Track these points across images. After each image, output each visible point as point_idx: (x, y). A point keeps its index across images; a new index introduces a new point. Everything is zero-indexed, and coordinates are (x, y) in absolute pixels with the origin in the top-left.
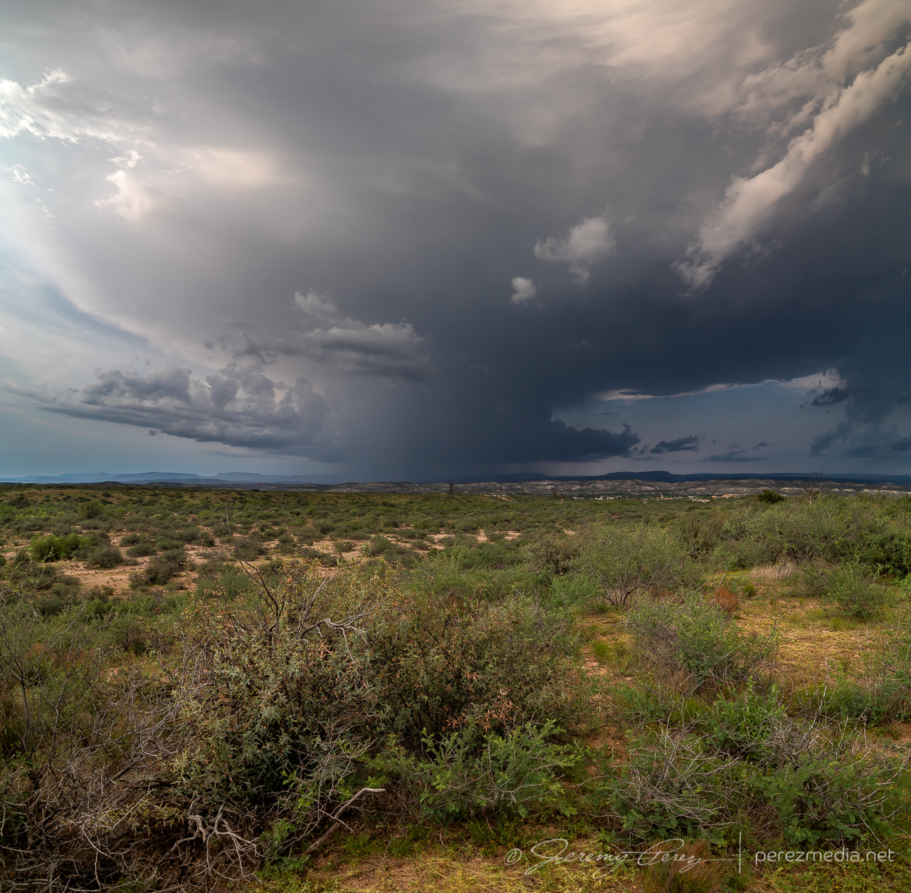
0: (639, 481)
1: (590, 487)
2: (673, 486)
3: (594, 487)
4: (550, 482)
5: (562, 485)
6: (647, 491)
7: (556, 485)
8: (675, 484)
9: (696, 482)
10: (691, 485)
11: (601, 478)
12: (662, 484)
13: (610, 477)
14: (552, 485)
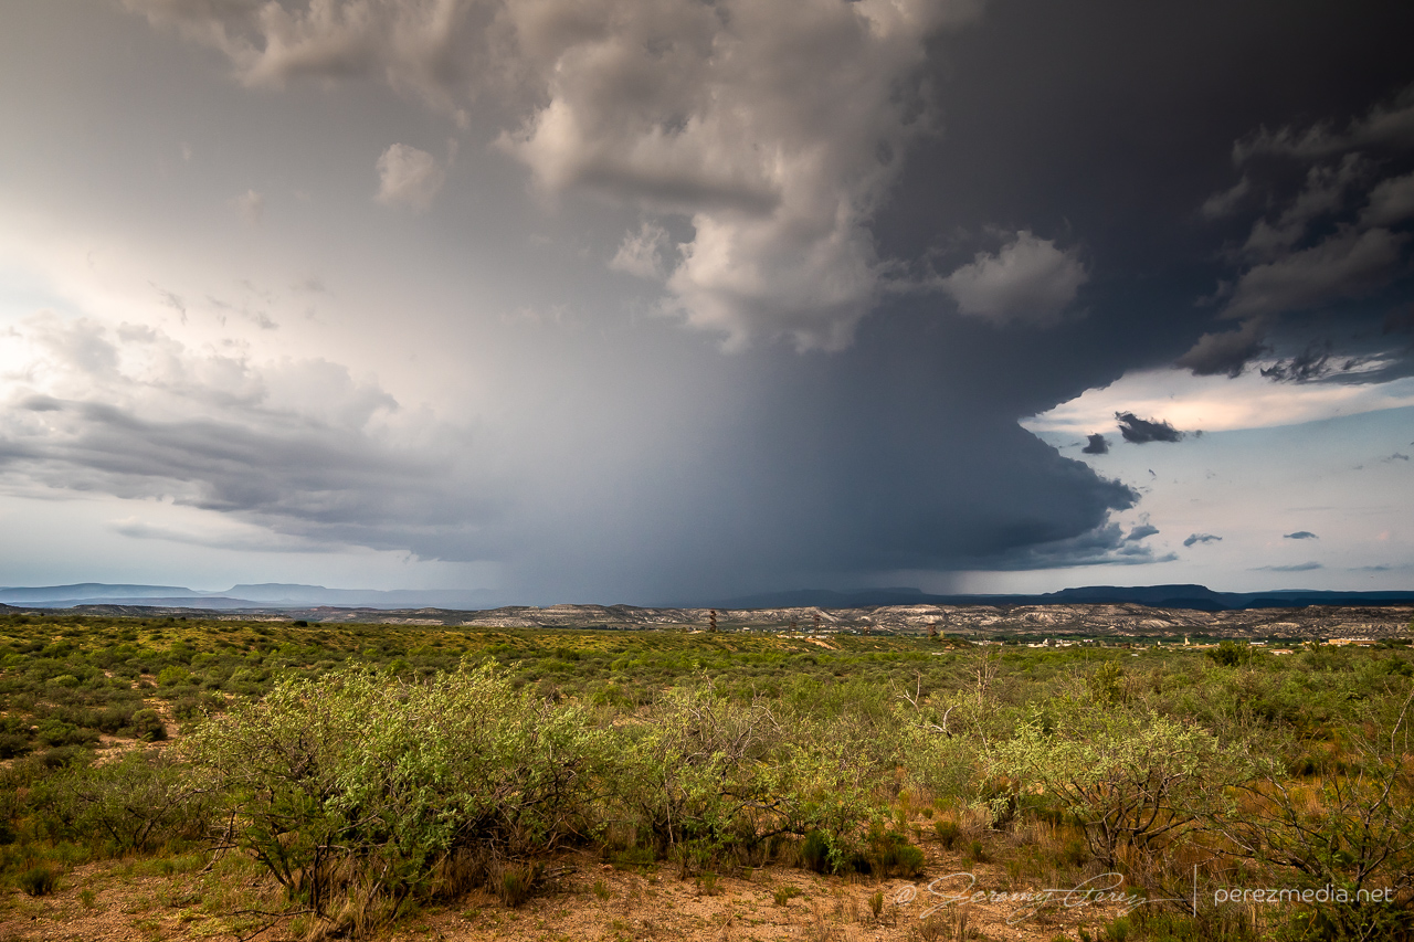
0: (1134, 606)
1: (1022, 618)
2: (1217, 620)
3: (1031, 619)
4: (933, 608)
5: (959, 613)
6: (1154, 629)
7: (946, 615)
8: (1222, 614)
9: (1274, 610)
10: (1262, 617)
11: (1046, 600)
12: (1191, 614)
13: (1068, 597)
14: (938, 614)
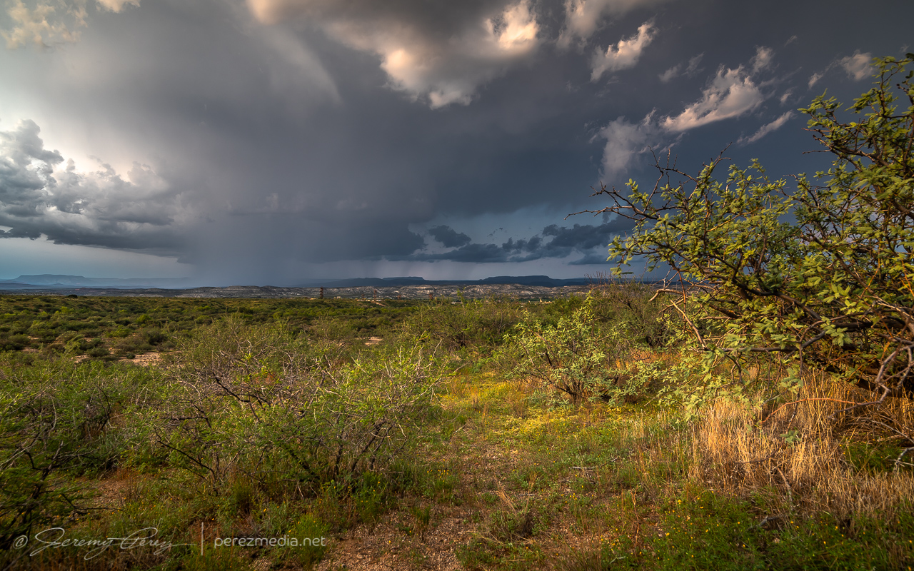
0: (519, 285)
1: (470, 291)
2: (553, 291)
3: (473, 291)
4: (429, 287)
5: (441, 289)
6: (526, 295)
7: (435, 290)
8: (555, 289)
9: (576, 287)
10: (570, 290)
11: (481, 283)
12: (542, 288)
13: (490, 281)
14: (431, 289)
